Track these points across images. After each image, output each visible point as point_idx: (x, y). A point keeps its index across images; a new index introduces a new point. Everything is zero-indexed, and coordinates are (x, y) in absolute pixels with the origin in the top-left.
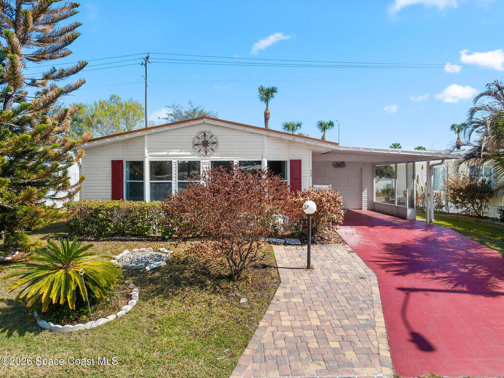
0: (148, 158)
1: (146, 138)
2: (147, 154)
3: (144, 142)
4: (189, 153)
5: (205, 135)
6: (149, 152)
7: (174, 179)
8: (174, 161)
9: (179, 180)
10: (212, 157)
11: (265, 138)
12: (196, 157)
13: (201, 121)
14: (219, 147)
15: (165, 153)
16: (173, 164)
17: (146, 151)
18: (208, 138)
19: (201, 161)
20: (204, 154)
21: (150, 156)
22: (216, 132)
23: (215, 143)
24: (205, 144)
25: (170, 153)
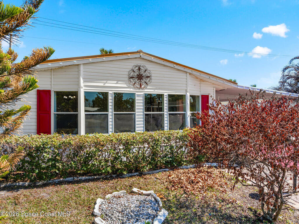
0: (83, 89)
1: (82, 68)
2: (82, 84)
3: (79, 71)
4: (125, 86)
5: (139, 69)
6: (84, 82)
7: (110, 110)
8: (110, 92)
9: (115, 111)
10: (146, 90)
12: (131, 90)
13: (137, 55)
14: (153, 81)
15: (102, 85)
16: (109, 95)
17: (82, 80)
18: (142, 72)
19: (137, 93)
20: (139, 86)
21: (85, 86)
22: (150, 67)
23: (149, 77)
24: (140, 77)
25: (107, 85)
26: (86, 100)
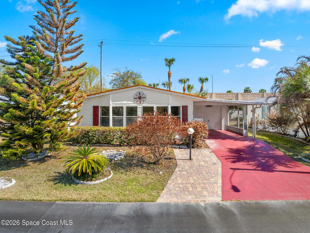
0: (112, 105)
1: (111, 95)
2: (111, 103)
3: (109, 97)
4: (132, 103)
5: (140, 94)
6: (112, 102)
7: (124, 115)
8: (124, 106)
9: (127, 116)
10: (143, 105)
11: (170, 95)
12: (135, 105)
13: (138, 87)
14: (147, 99)
15: (120, 103)
16: (124, 108)
17: (111, 102)
18: (141, 95)
19: (138, 107)
20: (139, 103)
21: (112, 104)
22: (145, 92)
23: (145, 98)
24: (140, 98)
25: (122, 103)
26: (113, 110)
